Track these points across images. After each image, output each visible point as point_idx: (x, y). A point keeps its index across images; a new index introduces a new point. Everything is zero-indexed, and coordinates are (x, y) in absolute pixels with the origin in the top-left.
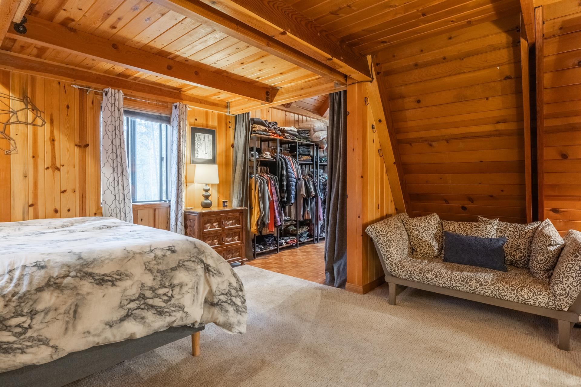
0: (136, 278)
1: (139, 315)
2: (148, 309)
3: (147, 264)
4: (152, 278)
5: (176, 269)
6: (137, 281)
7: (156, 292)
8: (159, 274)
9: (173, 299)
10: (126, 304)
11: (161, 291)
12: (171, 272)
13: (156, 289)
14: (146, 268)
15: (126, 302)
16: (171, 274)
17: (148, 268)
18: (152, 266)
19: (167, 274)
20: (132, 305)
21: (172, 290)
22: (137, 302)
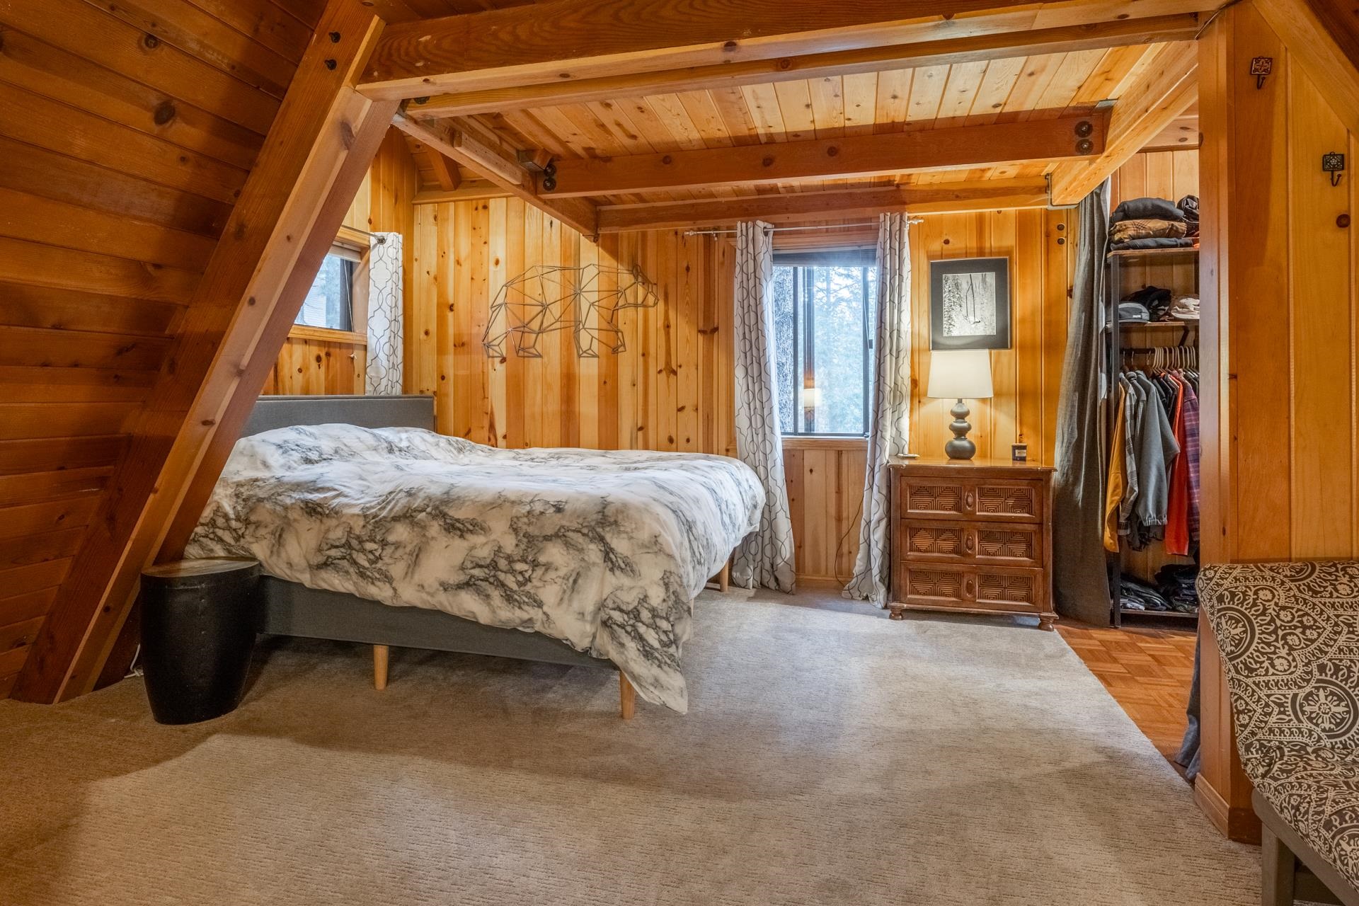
0: (493, 537)
1: (485, 590)
2: (497, 586)
3: (515, 520)
4: (514, 542)
5: (551, 540)
6: (494, 540)
7: (513, 565)
8: (525, 540)
9: (529, 584)
10: (469, 567)
11: (519, 566)
12: (542, 542)
13: (514, 561)
14: (511, 525)
15: (469, 565)
16: (540, 545)
17: (515, 527)
18: (520, 525)
19: (536, 542)
20: (477, 572)
21: (533, 570)
22: (486, 571)
